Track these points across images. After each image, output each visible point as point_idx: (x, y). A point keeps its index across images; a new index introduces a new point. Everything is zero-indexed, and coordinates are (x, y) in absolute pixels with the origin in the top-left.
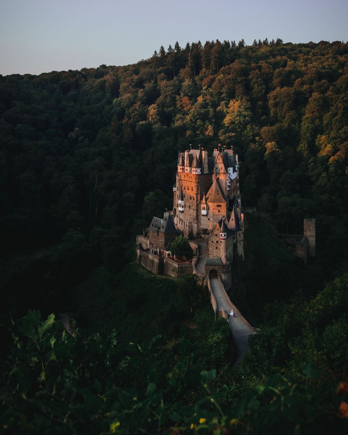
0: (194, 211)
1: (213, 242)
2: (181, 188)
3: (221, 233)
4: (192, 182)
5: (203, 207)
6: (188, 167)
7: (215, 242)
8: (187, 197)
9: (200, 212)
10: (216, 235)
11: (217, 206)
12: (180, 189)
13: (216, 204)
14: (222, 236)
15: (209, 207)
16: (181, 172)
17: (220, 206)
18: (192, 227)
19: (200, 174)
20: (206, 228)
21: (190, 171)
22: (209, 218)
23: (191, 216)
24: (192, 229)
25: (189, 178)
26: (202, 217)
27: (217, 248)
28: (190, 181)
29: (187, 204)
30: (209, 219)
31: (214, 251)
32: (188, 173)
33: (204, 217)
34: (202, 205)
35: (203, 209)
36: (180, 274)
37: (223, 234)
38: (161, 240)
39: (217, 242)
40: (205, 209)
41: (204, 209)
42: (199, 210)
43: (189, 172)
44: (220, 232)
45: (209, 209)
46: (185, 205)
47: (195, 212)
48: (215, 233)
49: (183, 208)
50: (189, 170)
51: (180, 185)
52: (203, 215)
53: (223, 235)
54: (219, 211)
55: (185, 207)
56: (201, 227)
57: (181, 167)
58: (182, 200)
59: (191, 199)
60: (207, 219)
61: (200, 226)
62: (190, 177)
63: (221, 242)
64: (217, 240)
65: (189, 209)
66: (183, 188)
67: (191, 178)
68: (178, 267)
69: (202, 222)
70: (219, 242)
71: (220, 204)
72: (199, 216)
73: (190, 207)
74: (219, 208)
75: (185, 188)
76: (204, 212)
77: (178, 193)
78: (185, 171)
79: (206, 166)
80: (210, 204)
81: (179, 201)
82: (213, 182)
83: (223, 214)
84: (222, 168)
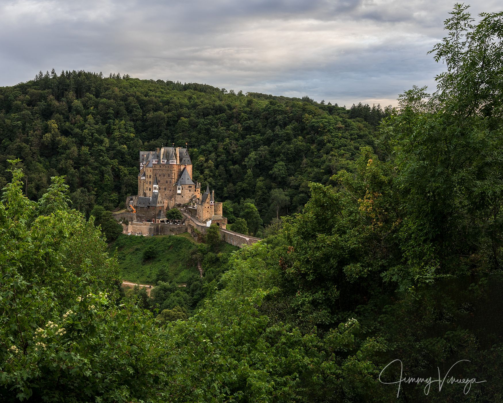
0: (170, 191)
1: (205, 207)
2: (156, 175)
6: (165, 159)
7: (207, 207)
8: (162, 181)
10: (208, 203)
13: (188, 186)
16: (156, 164)
18: (168, 203)
19: (176, 165)
22: (182, 195)
23: (166, 195)
25: (166, 167)
27: (208, 211)
28: (166, 170)
30: (182, 197)
31: (206, 213)
34: (178, 187)
39: (208, 207)
41: (179, 189)
42: (174, 191)
43: (165, 163)
44: (210, 200)
45: (183, 189)
48: (207, 201)
49: (158, 191)
50: (165, 161)
51: (154, 174)
52: (178, 194)
54: (190, 191)
56: (176, 203)
57: (157, 160)
59: (167, 182)
66: (158, 175)
67: (168, 167)
69: (177, 199)
70: (210, 208)
71: (190, 185)
73: (165, 189)
74: (190, 188)
75: (160, 176)
76: (179, 192)
77: (151, 180)
78: (161, 162)
79: (178, 158)
80: (184, 186)
81: (154, 186)
82: (182, 170)
83: (192, 193)
84: (188, 161)
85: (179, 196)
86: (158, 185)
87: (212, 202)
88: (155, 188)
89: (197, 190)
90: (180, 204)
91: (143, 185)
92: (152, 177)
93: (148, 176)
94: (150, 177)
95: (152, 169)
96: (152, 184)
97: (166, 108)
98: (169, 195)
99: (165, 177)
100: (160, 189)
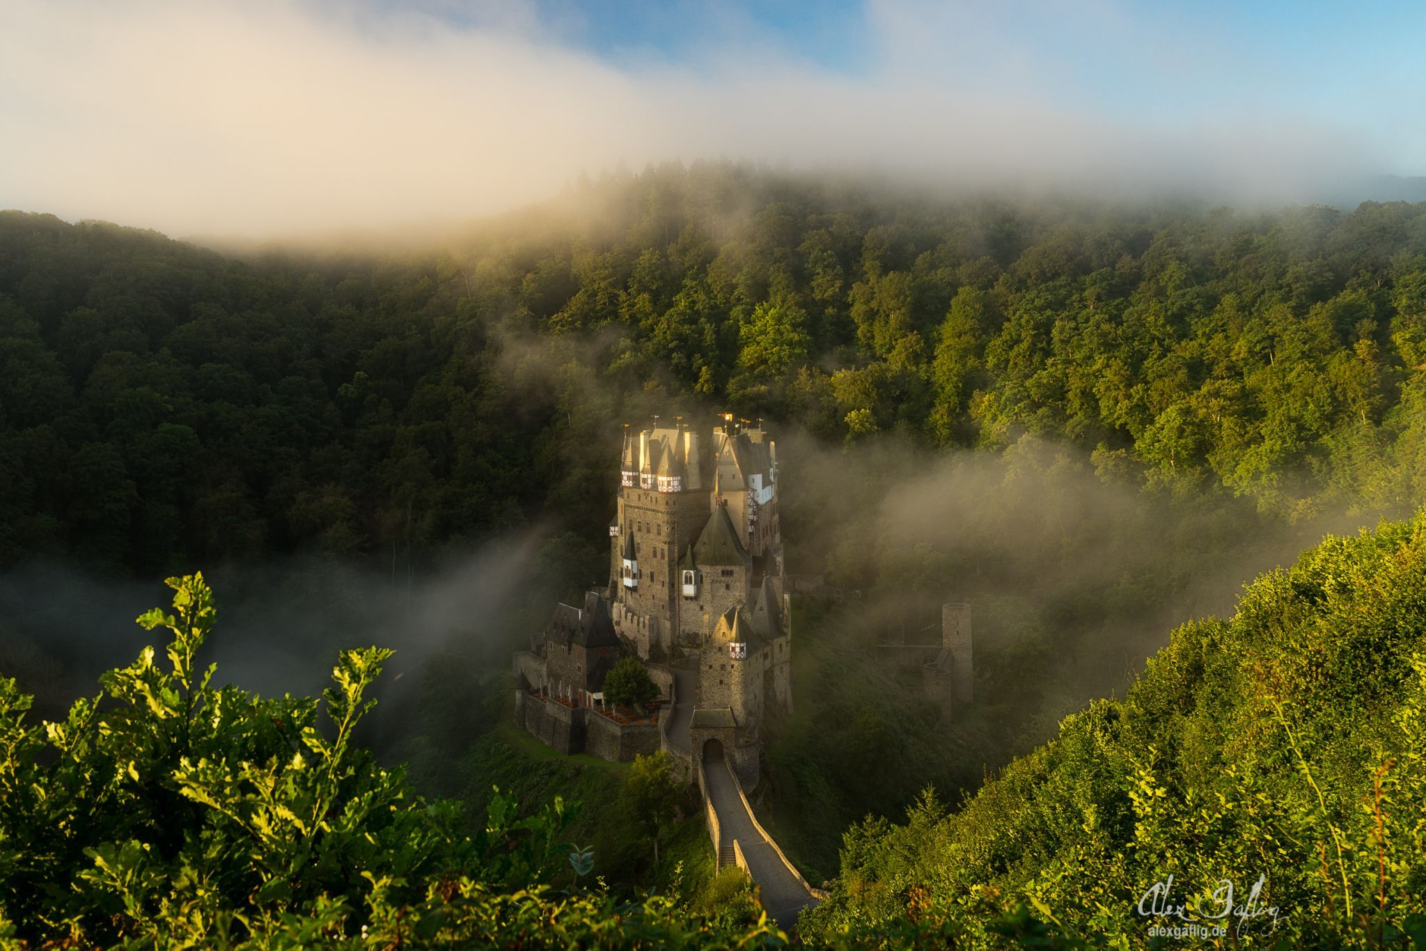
0: (663, 586)
1: (711, 667)
2: (631, 528)
3: (733, 645)
4: (658, 511)
5: (686, 577)
6: (647, 473)
7: (717, 666)
8: (645, 551)
9: (680, 590)
10: (720, 649)
11: (723, 572)
12: (628, 530)
13: (719, 569)
14: (735, 652)
15: (702, 576)
16: (629, 487)
17: (730, 573)
18: (658, 629)
19: (678, 493)
20: (695, 630)
21: (652, 484)
22: (702, 604)
23: (656, 601)
24: (658, 634)
26: (683, 602)
27: (721, 682)
28: (653, 510)
29: (647, 571)
30: (702, 608)
31: (715, 689)
32: (647, 490)
33: (689, 601)
34: (685, 571)
35: (686, 583)
36: (626, 752)
37: (738, 645)
38: (578, 664)
39: (723, 667)
40: (691, 583)
41: (688, 581)
42: (676, 586)
43: (650, 486)
44: (730, 641)
45: (702, 582)
46: (641, 570)
47: (666, 590)
49: (636, 580)
50: (649, 481)
51: (628, 521)
52: (687, 598)
53: (738, 650)
54: (728, 587)
55: (641, 578)
56: (682, 628)
57: (631, 474)
58: (632, 557)
59: (655, 556)
60: (698, 608)
61: (679, 626)
62: (654, 500)
63: (732, 666)
64: (721, 662)
65: (650, 583)
66: (635, 528)
67: (656, 502)
68: (623, 736)
69: (684, 615)
70: (729, 668)
71: (729, 568)
72: (677, 601)
73: (652, 578)
74: (728, 579)
75: (640, 530)
76: (689, 590)
78: (641, 483)
80: (705, 569)
81: (626, 563)
83: (737, 594)
84: (734, 476)
85: (690, 605)
86: (635, 562)
88: (628, 572)
90: (696, 635)
95: (622, 503)
98: (661, 599)
99: (652, 536)
100: (640, 575)
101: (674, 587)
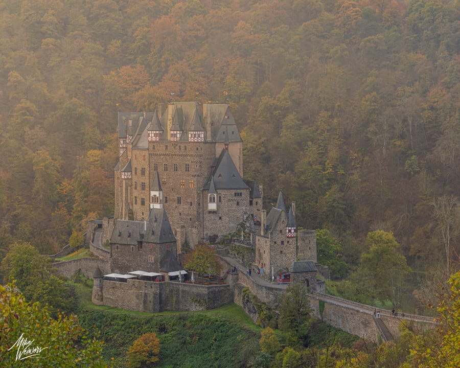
0: (191, 205)
2: (156, 168)
4: (186, 156)
5: (210, 198)
6: (177, 131)
7: (279, 242)
8: (171, 183)
9: (207, 207)
10: (281, 231)
11: (235, 194)
12: (152, 171)
13: (233, 192)
14: (291, 233)
15: (220, 197)
16: (156, 142)
17: (240, 194)
18: (186, 234)
19: (203, 142)
21: (180, 138)
22: (220, 215)
23: (184, 216)
24: (186, 238)
25: (180, 149)
26: (207, 215)
28: (182, 155)
29: (173, 196)
30: (220, 218)
31: (278, 257)
32: (176, 141)
33: (211, 214)
34: (209, 195)
35: (210, 201)
36: (211, 303)
37: (293, 228)
39: (282, 243)
40: (214, 201)
41: (212, 200)
42: (201, 204)
43: (178, 139)
44: (286, 227)
45: (220, 201)
46: (166, 197)
47: (195, 206)
48: (278, 229)
49: (162, 204)
50: (178, 136)
51: (152, 165)
52: (211, 212)
54: (238, 204)
55: (166, 202)
56: (205, 233)
57: (158, 132)
58: (160, 189)
60: (217, 218)
61: (203, 231)
62: (183, 148)
63: (288, 242)
64: (281, 239)
65: (177, 205)
66: (161, 169)
67: (186, 149)
68: (209, 293)
69: (207, 224)
70: (286, 243)
71: (239, 191)
72: (201, 215)
73: (179, 201)
74: (238, 198)
75: (166, 169)
76: (212, 206)
77: (145, 179)
78: (170, 138)
79: (209, 128)
80: (223, 193)
81: (153, 193)
82: (217, 156)
83: (244, 208)
84: (233, 132)
85: (213, 217)
86: (161, 192)
87: (290, 231)
88: (155, 200)
89: (254, 201)
90: (216, 237)
91: (127, 192)
92: (147, 173)
93: (139, 171)
94: (143, 173)
95: (146, 153)
96: (147, 189)
97: (180, 8)
98: (188, 215)
99: (179, 172)
100: (166, 200)
101: (202, 205)
